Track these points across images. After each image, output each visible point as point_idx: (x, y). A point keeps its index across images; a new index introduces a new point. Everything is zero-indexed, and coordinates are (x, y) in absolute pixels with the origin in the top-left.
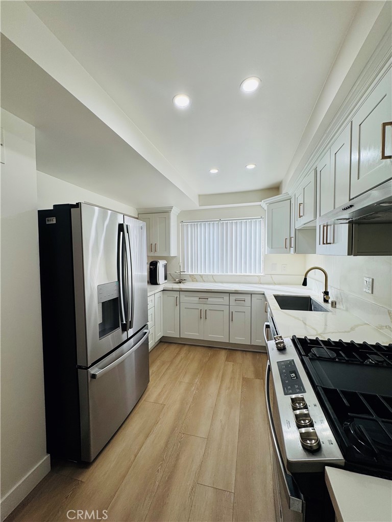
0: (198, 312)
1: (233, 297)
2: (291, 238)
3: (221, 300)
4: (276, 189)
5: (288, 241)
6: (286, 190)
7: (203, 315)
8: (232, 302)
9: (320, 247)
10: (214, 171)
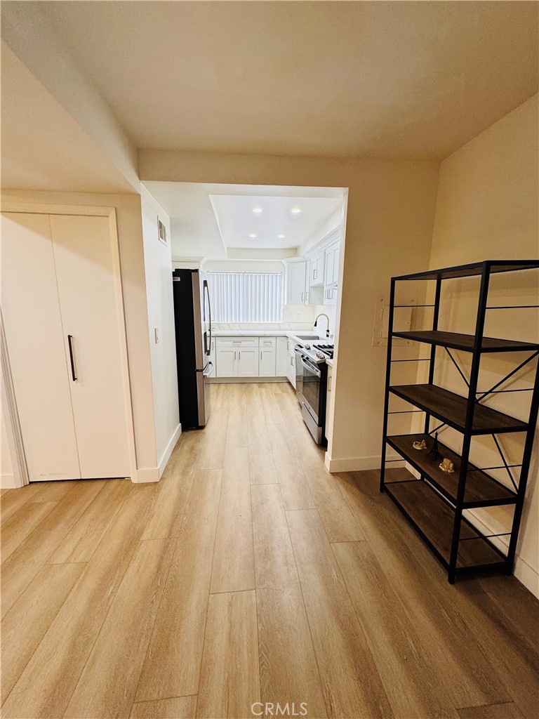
0: (232, 354)
1: (262, 340)
2: (306, 293)
3: (252, 343)
4: (295, 250)
5: (304, 295)
6: (302, 252)
7: (237, 356)
8: (261, 344)
9: (326, 301)
10: (253, 236)
